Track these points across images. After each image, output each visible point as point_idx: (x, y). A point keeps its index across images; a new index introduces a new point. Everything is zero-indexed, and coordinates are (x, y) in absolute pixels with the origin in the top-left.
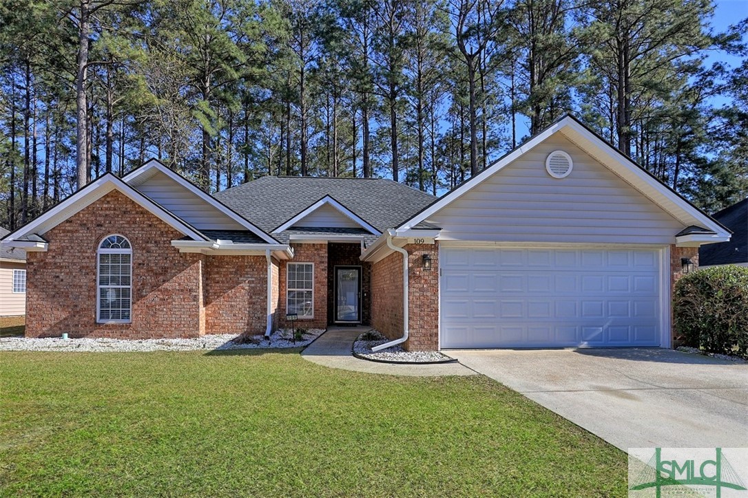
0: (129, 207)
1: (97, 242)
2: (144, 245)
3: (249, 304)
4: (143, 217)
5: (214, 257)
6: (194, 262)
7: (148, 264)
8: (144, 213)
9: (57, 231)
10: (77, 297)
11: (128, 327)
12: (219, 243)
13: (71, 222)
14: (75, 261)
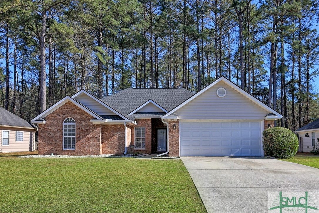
0: (74, 107)
1: (63, 121)
2: (80, 121)
3: (118, 143)
4: (79, 111)
5: (105, 125)
6: (98, 127)
7: (81, 128)
8: (80, 109)
9: (49, 117)
10: (56, 141)
11: (74, 151)
12: (107, 120)
13: (54, 113)
14: (55, 127)
